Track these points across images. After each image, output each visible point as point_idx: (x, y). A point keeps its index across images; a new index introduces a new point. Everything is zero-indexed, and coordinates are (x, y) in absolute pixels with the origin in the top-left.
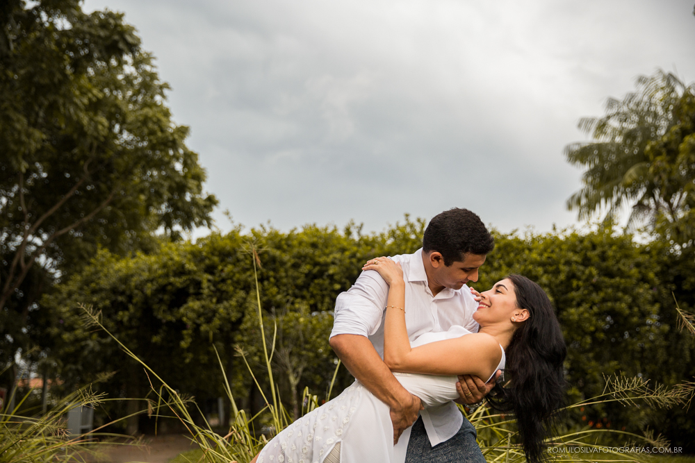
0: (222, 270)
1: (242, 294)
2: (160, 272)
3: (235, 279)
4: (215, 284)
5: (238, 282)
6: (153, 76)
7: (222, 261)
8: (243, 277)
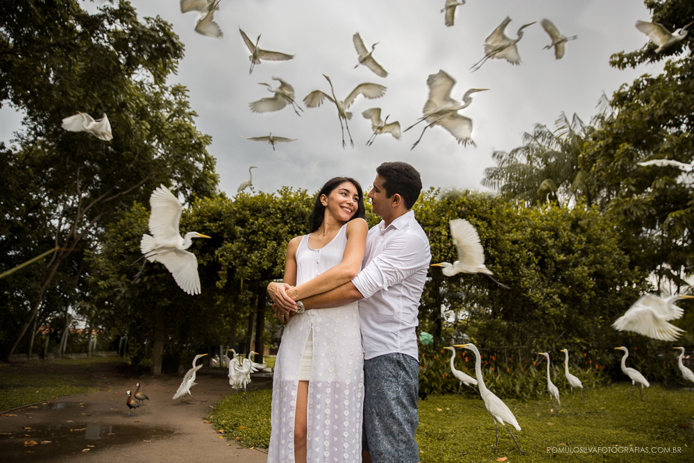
0: (253, 223)
1: (274, 243)
2: (194, 219)
3: (266, 230)
4: (246, 235)
5: (269, 234)
6: (185, 104)
7: (253, 215)
8: (273, 229)
